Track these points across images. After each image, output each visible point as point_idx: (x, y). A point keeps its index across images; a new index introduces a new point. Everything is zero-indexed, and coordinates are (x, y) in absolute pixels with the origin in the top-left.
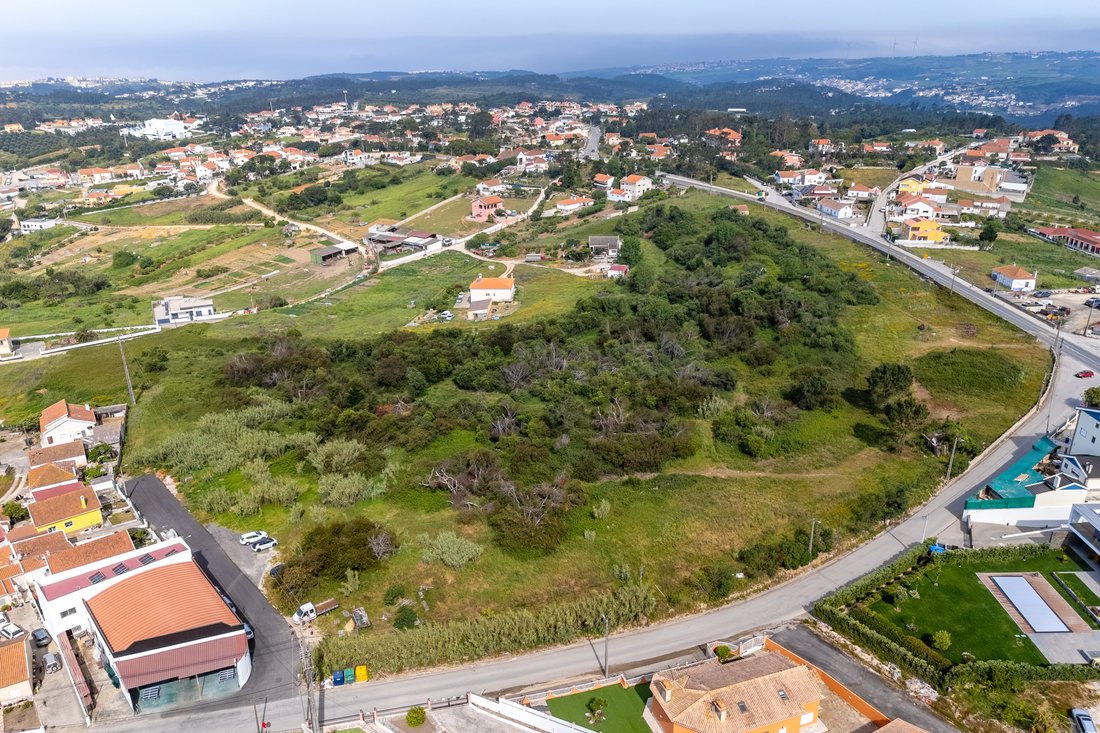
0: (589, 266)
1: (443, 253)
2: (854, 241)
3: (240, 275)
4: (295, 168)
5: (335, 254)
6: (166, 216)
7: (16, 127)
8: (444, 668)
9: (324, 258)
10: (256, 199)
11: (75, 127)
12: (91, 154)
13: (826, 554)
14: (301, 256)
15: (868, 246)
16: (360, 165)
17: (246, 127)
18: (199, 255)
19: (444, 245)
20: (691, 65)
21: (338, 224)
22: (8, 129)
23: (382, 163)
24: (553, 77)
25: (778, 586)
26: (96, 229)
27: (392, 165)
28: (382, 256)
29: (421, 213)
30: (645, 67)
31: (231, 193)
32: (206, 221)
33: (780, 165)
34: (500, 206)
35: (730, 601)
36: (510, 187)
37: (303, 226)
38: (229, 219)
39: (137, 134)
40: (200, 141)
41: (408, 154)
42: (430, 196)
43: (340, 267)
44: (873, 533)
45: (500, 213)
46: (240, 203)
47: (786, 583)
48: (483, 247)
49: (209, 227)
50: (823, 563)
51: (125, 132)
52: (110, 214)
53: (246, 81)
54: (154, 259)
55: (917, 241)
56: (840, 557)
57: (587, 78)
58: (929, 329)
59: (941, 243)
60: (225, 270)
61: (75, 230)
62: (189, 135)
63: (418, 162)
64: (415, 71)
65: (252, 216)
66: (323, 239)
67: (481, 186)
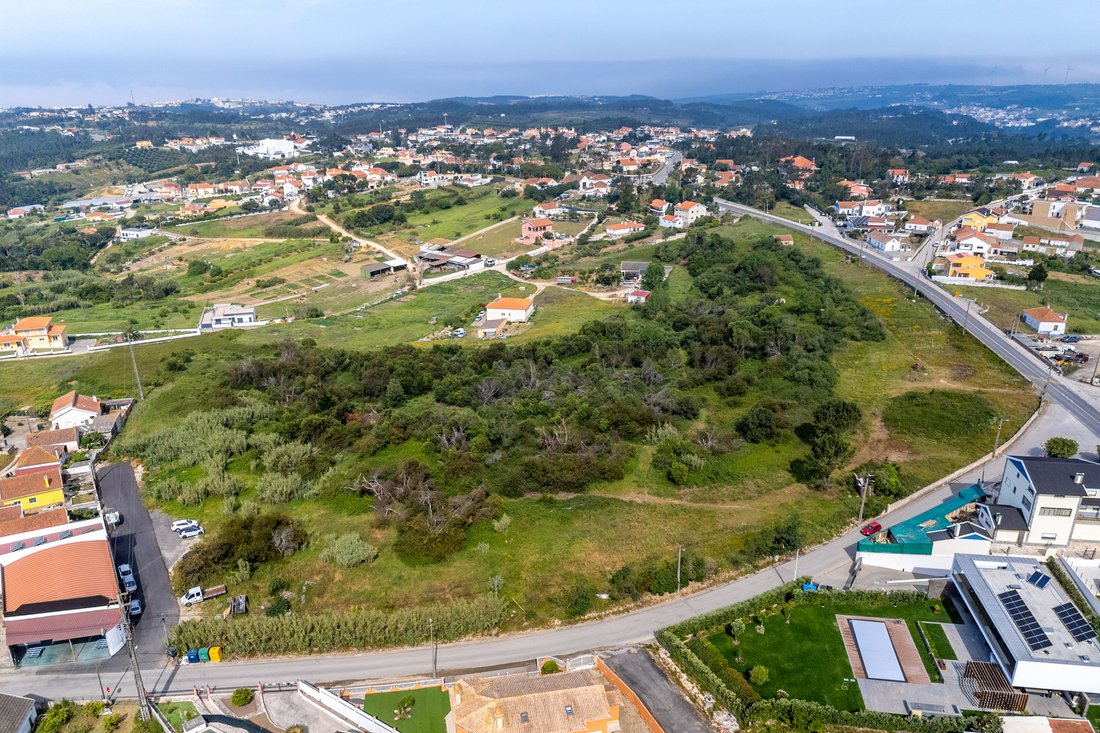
0: (615, 290)
1: (485, 273)
2: (890, 276)
3: (294, 287)
4: (372, 187)
5: (384, 271)
6: (248, 230)
7: (147, 144)
8: (293, 657)
9: (373, 274)
10: (330, 216)
11: (201, 144)
12: (206, 171)
13: (699, 584)
14: (353, 270)
15: (901, 281)
16: (433, 186)
17: (349, 147)
18: (264, 266)
19: (486, 265)
20: (820, 90)
21: (397, 241)
22: (139, 145)
23: (454, 184)
24: (667, 102)
25: (641, 610)
26: (184, 240)
27: (462, 186)
28: (426, 274)
29: (474, 234)
30: (771, 93)
31: (309, 209)
32: (280, 236)
33: (844, 195)
34: (549, 229)
35: (585, 620)
36: (567, 210)
37: (363, 242)
38: (300, 234)
39: (250, 152)
40: (304, 161)
41: (479, 176)
42: (488, 217)
43: (386, 283)
44: (757, 568)
45: (548, 236)
46: (316, 219)
47: (649, 608)
48: (523, 268)
49: (281, 241)
50: (693, 592)
51: (240, 150)
52: (200, 226)
53: (372, 104)
54: (223, 269)
55: (957, 278)
56: (714, 587)
57: (702, 104)
58: (923, 369)
59: (983, 281)
60: (282, 281)
61: (166, 239)
62: (297, 154)
63: (487, 185)
64: (535, 95)
65: (321, 232)
66: (380, 256)
67: (537, 209)
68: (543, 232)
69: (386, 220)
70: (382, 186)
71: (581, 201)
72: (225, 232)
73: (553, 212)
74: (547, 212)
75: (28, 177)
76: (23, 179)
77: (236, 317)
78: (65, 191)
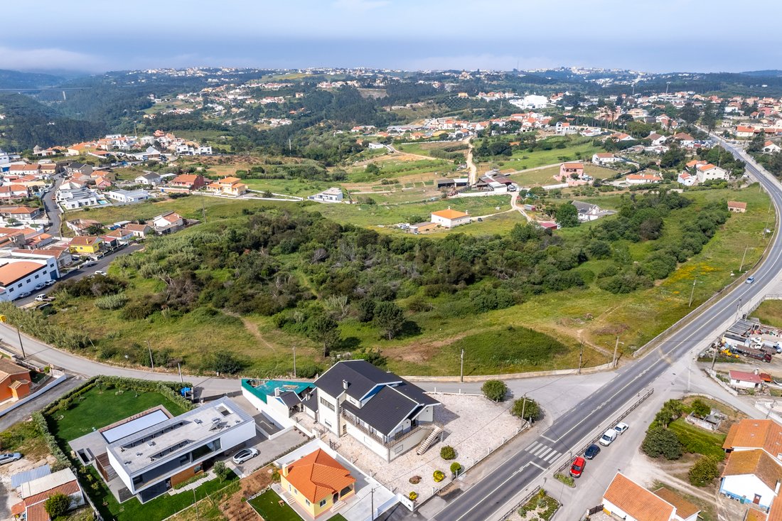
1: (502, 195)
4: (524, 131)
5: (449, 184)
7: (464, 94)
9: (440, 185)
11: (497, 96)
12: (476, 114)
13: (165, 369)
19: (507, 190)
22: (460, 95)
23: (576, 134)
26: (393, 152)
27: (581, 136)
31: (471, 141)
36: (620, 160)
37: (470, 166)
41: (598, 129)
44: (201, 374)
45: (576, 177)
46: (468, 148)
48: (527, 196)
65: (458, 156)
67: (595, 157)
68: (573, 172)
69: (498, 153)
70: (531, 131)
71: (638, 155)
72: (418, 150)
73: (605, 160)
74: (601, 159)
75: (388, 110)
76: (385, 111)
77: (329, 196)
78: (401, 120)
